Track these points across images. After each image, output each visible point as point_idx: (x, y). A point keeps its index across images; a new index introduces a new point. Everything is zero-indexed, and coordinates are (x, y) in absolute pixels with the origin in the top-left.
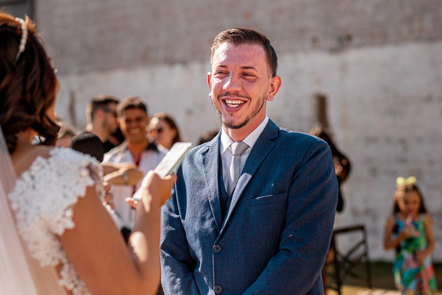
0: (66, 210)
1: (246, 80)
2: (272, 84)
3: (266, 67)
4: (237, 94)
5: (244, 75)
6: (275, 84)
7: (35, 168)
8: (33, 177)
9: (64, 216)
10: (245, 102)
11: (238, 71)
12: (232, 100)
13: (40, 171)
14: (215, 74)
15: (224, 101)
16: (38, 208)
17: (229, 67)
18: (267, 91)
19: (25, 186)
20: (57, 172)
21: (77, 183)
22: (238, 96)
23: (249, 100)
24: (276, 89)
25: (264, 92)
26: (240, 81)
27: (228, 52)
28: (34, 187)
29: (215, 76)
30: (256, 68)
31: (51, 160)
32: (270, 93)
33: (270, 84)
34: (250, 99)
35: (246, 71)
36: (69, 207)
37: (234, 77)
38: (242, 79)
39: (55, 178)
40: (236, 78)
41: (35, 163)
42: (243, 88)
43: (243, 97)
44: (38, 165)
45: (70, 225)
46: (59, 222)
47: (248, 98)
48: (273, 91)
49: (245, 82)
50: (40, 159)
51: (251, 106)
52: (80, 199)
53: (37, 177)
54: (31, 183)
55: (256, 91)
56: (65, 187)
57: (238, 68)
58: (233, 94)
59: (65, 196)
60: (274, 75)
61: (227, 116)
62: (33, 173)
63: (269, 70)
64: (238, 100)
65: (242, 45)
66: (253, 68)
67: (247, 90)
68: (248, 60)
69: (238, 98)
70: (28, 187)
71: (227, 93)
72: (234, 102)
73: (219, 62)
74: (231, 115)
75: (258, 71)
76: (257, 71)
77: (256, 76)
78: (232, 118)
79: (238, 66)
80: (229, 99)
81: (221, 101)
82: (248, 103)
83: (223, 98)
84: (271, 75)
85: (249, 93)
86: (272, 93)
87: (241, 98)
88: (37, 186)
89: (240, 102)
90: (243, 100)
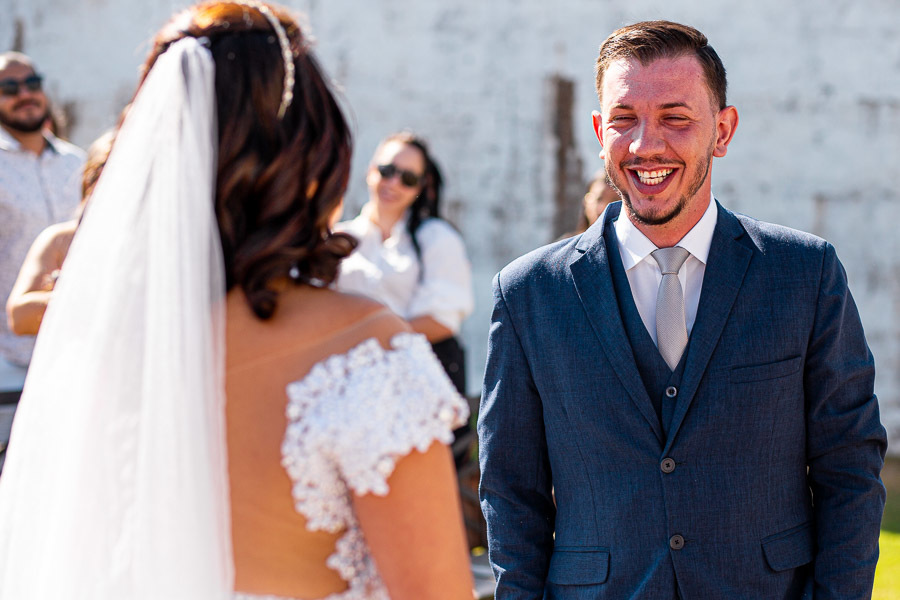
0: (382, 458)
1: (672, 128)
2: (721, 124)
3: (707, 96)
4: (658, 159)
5: (666, 119)
6: (728, 124)
7: (359, 357)
8: (347, 373)
9: (374, 468)
10: (675, 170)
11: (655, 115)
12: (650, 171)
13: (365, 366)
14: (611, 121)
15: (634, 173)
16: (336, 433)
17: (636, 107)
18: (713, 139)
19: (328, 381)
20: (396, 384)
21: (423, 423)
22: (660, 163)
23: (682, 166)
24: (730, 132)
25: (708, 145)
26: (660, 132)
27: (629, 79)
28: (342, 391)
29: (611, 124)
30: (689, 103)
31: (392, 356)
32: (719, 141)
33: (718, 124)
34: (684, 164)
35: (670, 111)
36: (390, 455)
37: (649, 128)
38: (663, 129)
39: (387, 391)
40: (652, 129)
41: (361, 348)
42: (668, 146)
43: (670, 162)
44: (366, 354)
45: (381, 489)
46: (362, 473)
47: (681, 163)
48: (723, 137)
49: (670, 132)
50: (372, 344)
51: (686, 177)
52: (414, 451)
53: (355, 375)
54: (342, 381)
55: (693, 147)
56: (398, 416)
57: (653, 107)
58: (651, 160)
59: (392, 433)
60: (723, 107)
61: (642, 201)
62: (351, 364)
63: (714, 100)
64: (661, 169)
65: (656, 61)
66: (682, 105)
67: (676, 149)
68: (671, 90)
69: (660, 165)
70: (332, 387)
71: (639, 160)
72: (654, 174)
73: (617, 99)
74: (650, 199)
75: (694, 109)
76: (690, 109)
77: (689, 119)
78: (651, 205)
79: (654, 104)
80: (644, 170)
81: (628, 173)
82: (680, 171)
83: (631, 167)
84: (717, 108)
85: (680, 151)
86: (723, 142)
87: (666, 165)
88: (349, 392)
89: (664, 173)
90: (670, 168)
